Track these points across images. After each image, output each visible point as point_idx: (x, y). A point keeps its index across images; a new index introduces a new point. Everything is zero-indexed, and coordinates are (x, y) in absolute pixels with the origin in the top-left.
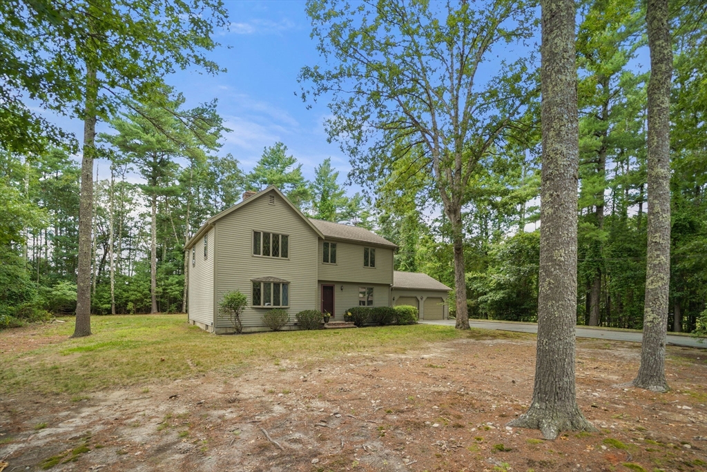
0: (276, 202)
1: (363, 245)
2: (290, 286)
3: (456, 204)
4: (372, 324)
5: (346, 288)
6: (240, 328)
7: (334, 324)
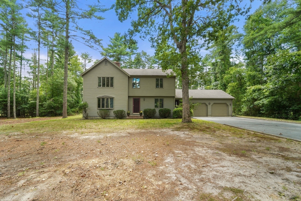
0: (108, 64)
1: (155, 77)
2: (114, 99)
3: (181, 43)
4: (159, 117)
5: (146, 99)
6: (87, 117)
7: (132, 117)
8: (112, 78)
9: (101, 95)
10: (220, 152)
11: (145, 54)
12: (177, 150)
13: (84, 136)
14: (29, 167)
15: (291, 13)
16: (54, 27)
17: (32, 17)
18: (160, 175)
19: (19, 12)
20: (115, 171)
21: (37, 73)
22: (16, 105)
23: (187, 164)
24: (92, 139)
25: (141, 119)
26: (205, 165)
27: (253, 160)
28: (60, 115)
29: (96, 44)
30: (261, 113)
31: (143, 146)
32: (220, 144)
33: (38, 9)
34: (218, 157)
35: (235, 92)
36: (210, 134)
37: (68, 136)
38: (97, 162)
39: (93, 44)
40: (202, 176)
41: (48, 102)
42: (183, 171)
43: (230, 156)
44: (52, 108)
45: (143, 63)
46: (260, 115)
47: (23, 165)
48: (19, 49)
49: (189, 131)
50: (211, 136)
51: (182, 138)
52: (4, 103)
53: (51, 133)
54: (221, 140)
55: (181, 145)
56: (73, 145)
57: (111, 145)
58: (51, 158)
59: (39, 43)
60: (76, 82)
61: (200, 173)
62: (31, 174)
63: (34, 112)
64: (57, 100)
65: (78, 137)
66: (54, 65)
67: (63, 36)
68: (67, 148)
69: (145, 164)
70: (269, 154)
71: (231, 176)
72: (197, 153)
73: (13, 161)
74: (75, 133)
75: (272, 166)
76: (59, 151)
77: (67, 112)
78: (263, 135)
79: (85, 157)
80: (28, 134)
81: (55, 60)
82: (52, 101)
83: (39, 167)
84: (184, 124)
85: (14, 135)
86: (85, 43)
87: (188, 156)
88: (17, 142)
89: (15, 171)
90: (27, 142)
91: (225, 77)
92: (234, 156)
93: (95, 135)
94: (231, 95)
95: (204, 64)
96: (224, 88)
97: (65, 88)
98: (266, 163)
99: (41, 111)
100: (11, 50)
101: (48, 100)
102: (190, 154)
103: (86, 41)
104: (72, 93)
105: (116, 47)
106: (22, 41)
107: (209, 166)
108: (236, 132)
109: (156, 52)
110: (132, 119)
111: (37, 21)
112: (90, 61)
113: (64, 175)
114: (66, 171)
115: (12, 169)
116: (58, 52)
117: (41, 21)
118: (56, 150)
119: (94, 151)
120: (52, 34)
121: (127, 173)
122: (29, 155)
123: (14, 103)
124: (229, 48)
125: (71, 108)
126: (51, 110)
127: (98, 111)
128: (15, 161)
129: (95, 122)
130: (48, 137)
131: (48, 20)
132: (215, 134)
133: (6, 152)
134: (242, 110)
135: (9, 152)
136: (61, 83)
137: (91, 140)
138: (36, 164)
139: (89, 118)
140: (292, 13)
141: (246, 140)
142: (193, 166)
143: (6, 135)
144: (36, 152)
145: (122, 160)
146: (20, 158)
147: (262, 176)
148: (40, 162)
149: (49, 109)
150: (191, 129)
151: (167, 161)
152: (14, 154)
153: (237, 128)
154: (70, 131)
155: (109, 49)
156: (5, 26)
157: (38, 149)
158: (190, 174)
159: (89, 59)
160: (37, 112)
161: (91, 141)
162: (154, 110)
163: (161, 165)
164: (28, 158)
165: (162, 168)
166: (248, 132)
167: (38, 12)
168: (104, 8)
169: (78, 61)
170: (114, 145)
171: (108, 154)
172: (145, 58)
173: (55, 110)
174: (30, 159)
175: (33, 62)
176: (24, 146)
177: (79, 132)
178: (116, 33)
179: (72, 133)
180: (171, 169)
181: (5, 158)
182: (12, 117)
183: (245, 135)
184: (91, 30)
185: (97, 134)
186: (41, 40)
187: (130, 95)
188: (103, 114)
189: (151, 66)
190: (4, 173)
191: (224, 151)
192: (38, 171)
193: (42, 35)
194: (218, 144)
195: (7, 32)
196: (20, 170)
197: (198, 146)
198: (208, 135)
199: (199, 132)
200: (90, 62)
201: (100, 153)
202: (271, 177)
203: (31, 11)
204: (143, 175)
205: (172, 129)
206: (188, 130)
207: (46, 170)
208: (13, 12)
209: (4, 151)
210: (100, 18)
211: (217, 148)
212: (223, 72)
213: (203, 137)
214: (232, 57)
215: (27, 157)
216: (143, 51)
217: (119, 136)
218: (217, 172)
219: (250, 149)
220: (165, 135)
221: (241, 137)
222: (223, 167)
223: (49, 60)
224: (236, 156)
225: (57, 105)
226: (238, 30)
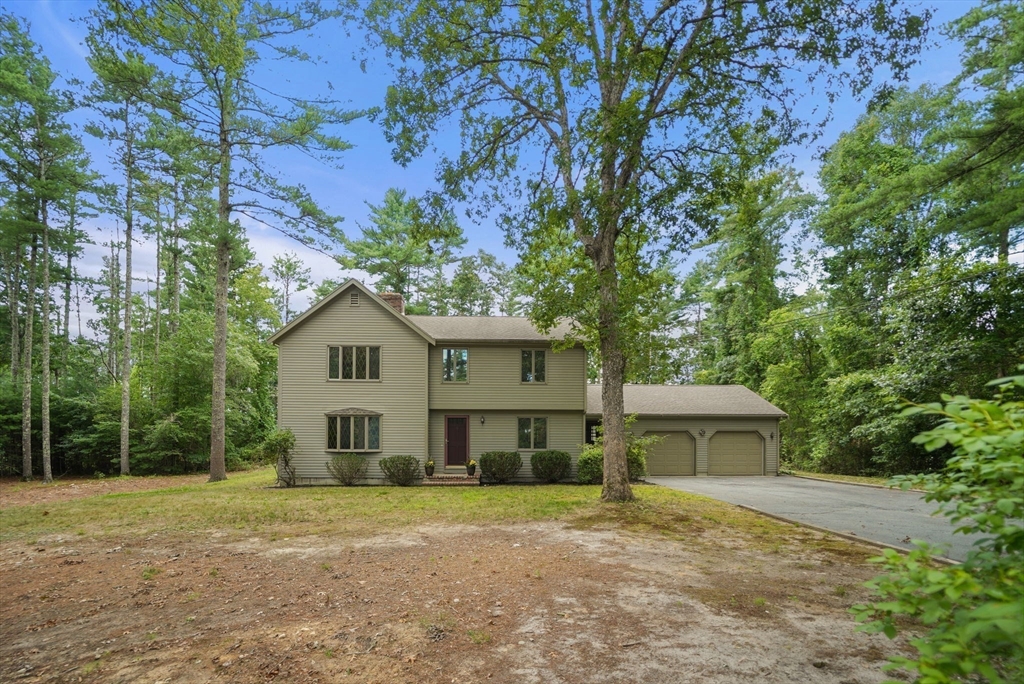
0: (361, 301)
1: (519, 347)
2: (381, 420)
3: (599, 239)
4: (531, 480)
5: (490, 420)
6: (290, 479)
7: (442, 478)
8: (375, 350)
9: (337, 407)
10: (691, 602)
11: (489, 261)
12: (564, 594)
13: (279, 547)
14: (111, 649)
15: (964, 137)
16: (177, 170)
17: (106, 138)
18: (494, 671)
19: (59, 122)
20: (365, 660)
21: (122, 326)
22: (51, 436)
23: (581, 638)
24: (303, 557)
25: (473, 485)
26: (634, 642)
27: (782, 625)
28: (202, 468)
29: (322, 232)
30: (875, 463)
31: (464, 580)
32: (701, 576)
33: (126, 110)
34: (681, 618)
35: (789, 394)
36: (683, 540)
37: (229, 546)
38: (313, 633)
39: (311, 233)
40: (614, 674)
41: (161, 426)
42: (564, 660)
43: (718, 613)
44: (175, 445)
45: (485, 292)
46: (873, 470)
47: (93, 640)
48: (60, 244)
49: (620, 530)
50: (683, 546)
51: (590, 556)
52: (12, 427)
53: (175, 537)
54: (709, 562)
55: (580, 579)
56: (242, 579)
57: (362, 579)
58: (178, 620)
59: (130, 226)
60: (255, 355)
61: (613, 664)
62: (119, 668)
63: (114, 461)
64: (192, 417)
65: (261, 551)
66: (181, 298)
67: (209, 201)
68: (226, 588)
69: (457, 638)
70: (839, 608)
71: (698, 675)
72: (621, 604)
73: (60, 629)
74: (250, 537)
75: (832, 643)
76: (200, 597)
77: (226, 460)
78: (851, 542)
79: (281, 617)
80: (99, 539)
81: (184, 282)
82: (175, 423)
83: (143, 647)
84: (608, 506)
85: (56, 544)
86: (286, 229)
87: (591, 614)
88: (67, 568)
89: (70, 660)
90: (97, 567)
91: (756, 342)
92: (731, 613)
93: (316, 543)
94: (777, 405)
95: (691, 295)
96: (755, 380)
97: (219, 379)
98: (818, 634)
99: (139, 456)
100: (35, 248)
101: (161, 418)
102: (598, 609)
103: (287, 223)
104: (240, 395)
105: (391, 239)
106: (69, 218)
107: (643, 644)
108: (767, 533)
109: (520, 261)
110: (442, 485)
111: (122, 148)
112: (303, 284)
113: (216, 672)
114: (222, 658)
115: (62, 653)
116: (193, 255)
117: (135, 152)
118: (192, 594)
119: (309, 599)
120: (173, 194)
121: (398, 666)
122: (108, 610)
123: (44, 430)
124: (771, 242)
125: (240, 446)
126: (169, 453)
127: (329, 458)
128: (68, 630)
129: (319, 497)
130: (164, 551)
131: (159, 147)
132: (700, 540)
133: (37, 602)
134: (812, 452)
135: (46, 600)
136: (203, 361)
137: (302, 561)
138: (132, 637)
139: (300, 483)
140: (966, 135)
141: (786, 561)
142: (597, 644)
143: (29, 544)
144: (131, 601)
145: (389, 626)
146: (81, 621)
147: (788, 674)
148: (144, 632)
149: (163, 450)
150: (627, 523)
151: (524, 631)
152: (61, 607)
153: (778, 519)
154: (235, 528)
155: (368, 246)
156: (13, 166)
157: (135, 592)
158: (582, 669)
159: (298, 279)
160: (124, 460)
161: (303, 564)
162: (516, 455)
163: (503, 641)
164: (105, 621)
165: (505, 650)
166: (807, 534)
167: (126, 120)
168: (349, 108)
169: (262, 285)
170: (372, 578)
171: (352, 609)
172: (491, 275)
173: (184, 452)
174: (114, 622)
175: (107, 288)
176: (90, 581)
177: (263, 535)
178: (391, 191)
179: (242, 536)
180: (531, 653)
181: (35, 622)
182: (38, 473)
183: (792, 544)
184: (305, 189)
185: (321, 540)
186: (136, 214)
187: (435, 407)
188: (346, 470)
189: (511, 299)
190: (39, 667)
191: (704, 596)
192: (141, 659)
193: (139, 199)
194: (694, 574)
195: (19, 188)
196: (85, 655)
197: (630, 583)
198: (676, 544)
199: (651, 535)
200: (304, 287)
201: (327, 603)
202: (814, 675)
203: (102, 118)
204: (443, 670)
205: (565, 524)
206: (617, 525)
207: (162, 655)
208: (40, 120)
209: (28, 598)
210: (335, 145)
211: (688, 590)
212: (750, 325)
213: (657, 551)
214: (783, 274)
215: (103, 616)
216: (481, 251)
217: (393, 549)
218: (662, 662)
219: (789, 591)
220: (538, 544)
221: (776, 552)
222: (684, 647)
223: (162, 280)
224: (735, 614)
225: (192, 435)
226: (802, 182)
